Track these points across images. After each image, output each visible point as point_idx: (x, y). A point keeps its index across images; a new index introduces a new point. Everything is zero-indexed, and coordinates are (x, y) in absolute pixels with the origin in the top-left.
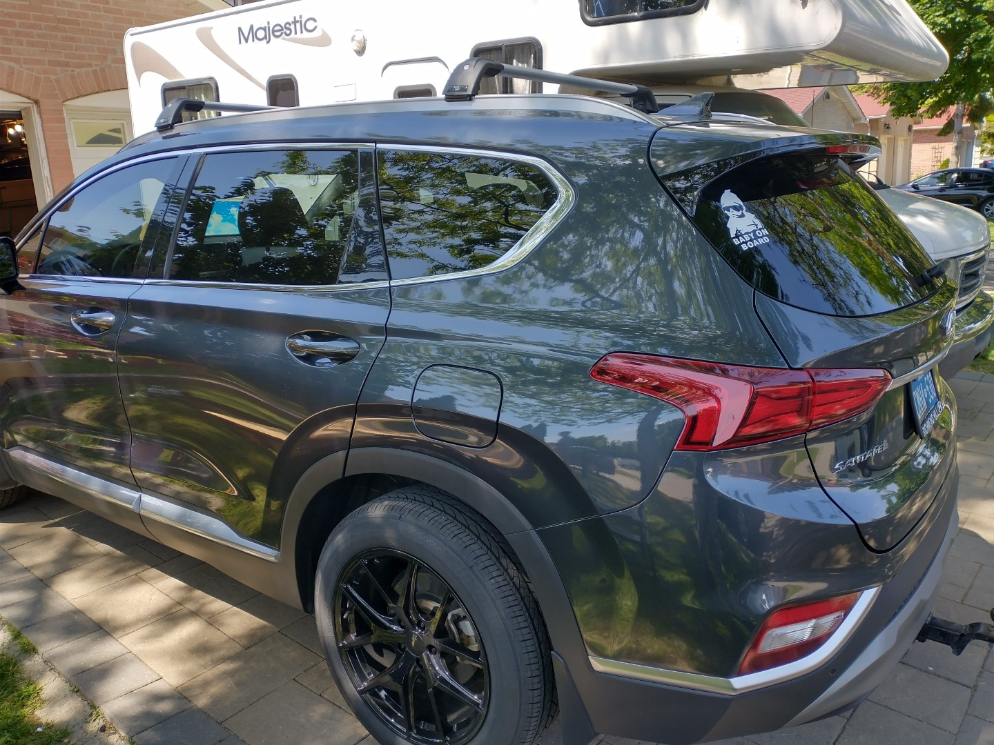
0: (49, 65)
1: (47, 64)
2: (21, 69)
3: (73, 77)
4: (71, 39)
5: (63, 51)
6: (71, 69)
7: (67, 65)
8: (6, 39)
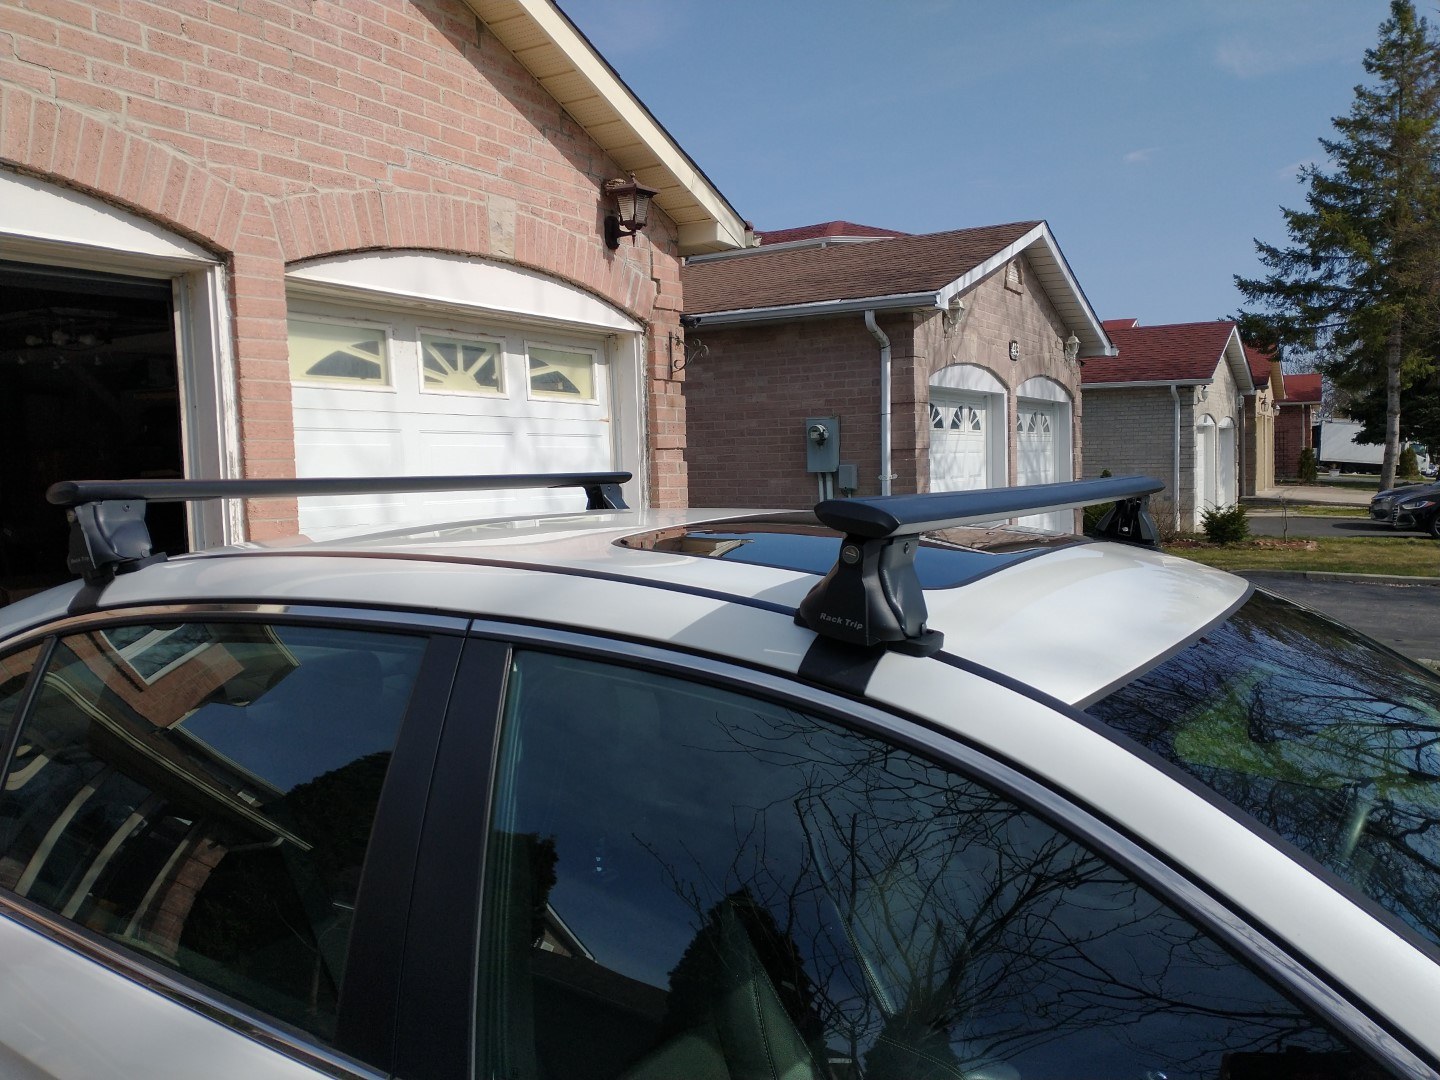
0: (265, 168)
1: (260, 162)
2: (202, 170)
3: (312, 204)
4: (318, 113)
5: (297, 139)
6: (311, 184)
7: (302, 172)
8: (177, 89)
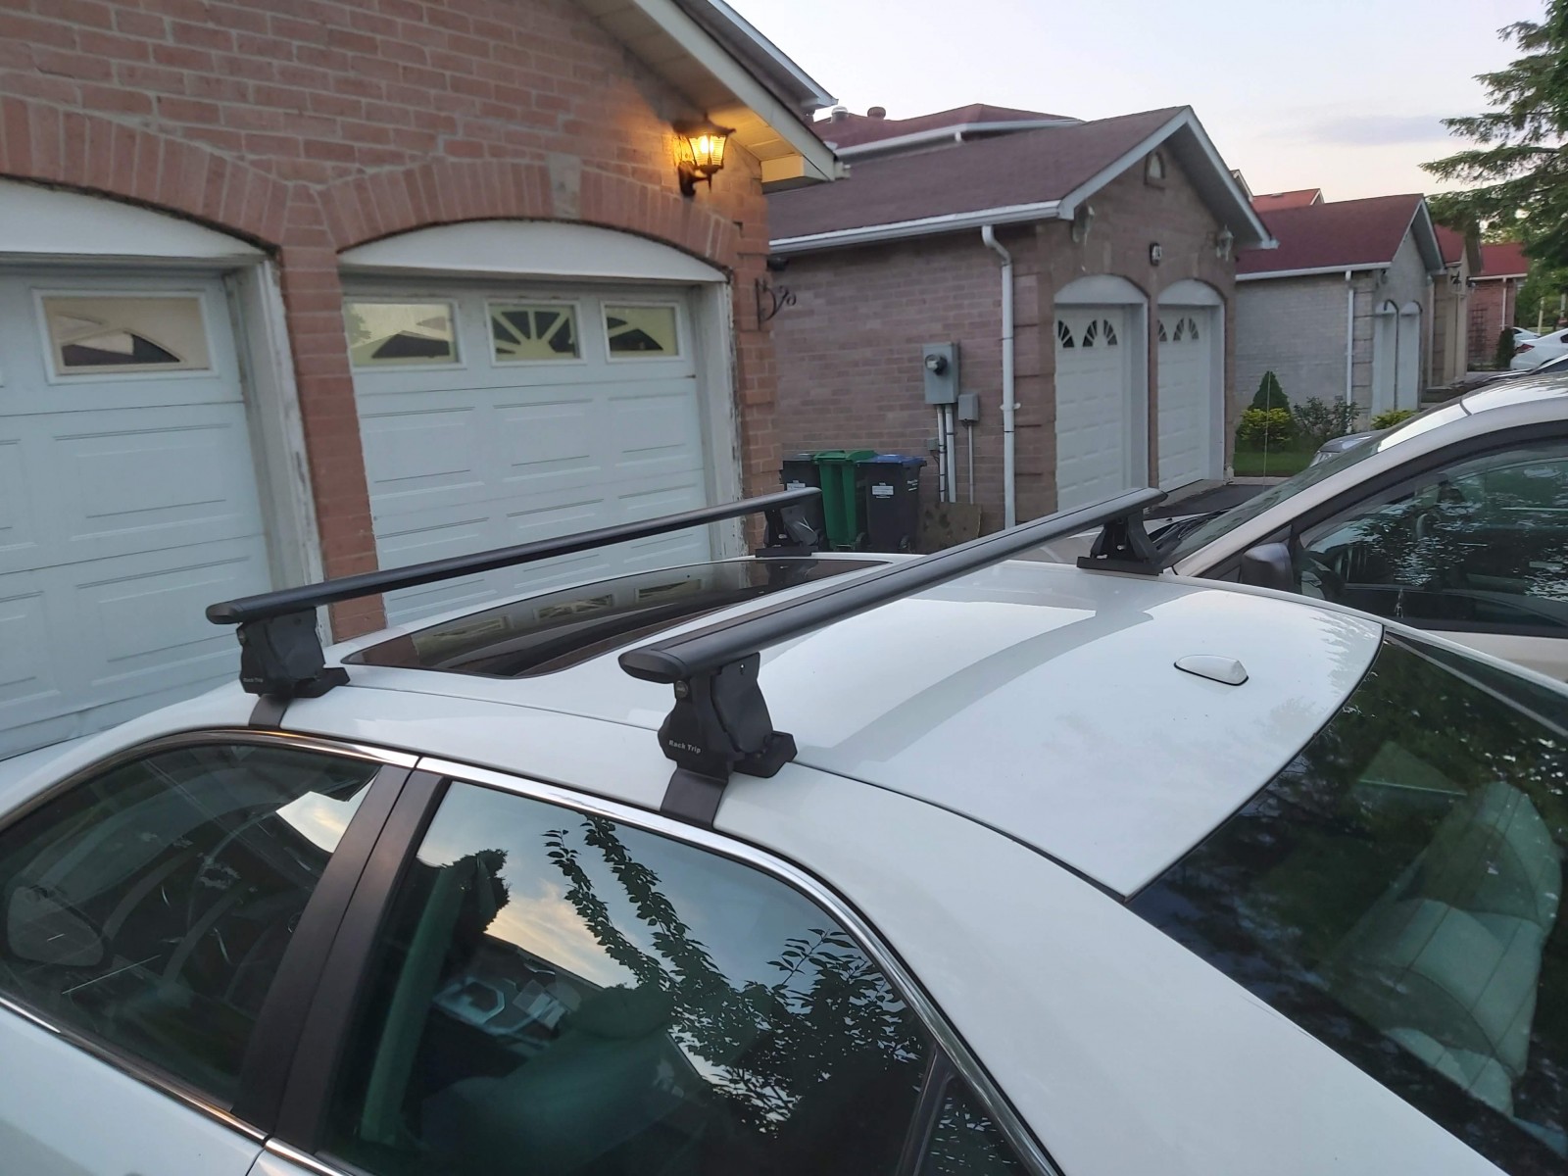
0: (308, 154)
1: (302, 151)
2: (240, 163)
3: (360, 186)
4: (359, 87)
5: (339, 119)
6: (357, 165)
7: (347, 153)
8: (207, 81)
